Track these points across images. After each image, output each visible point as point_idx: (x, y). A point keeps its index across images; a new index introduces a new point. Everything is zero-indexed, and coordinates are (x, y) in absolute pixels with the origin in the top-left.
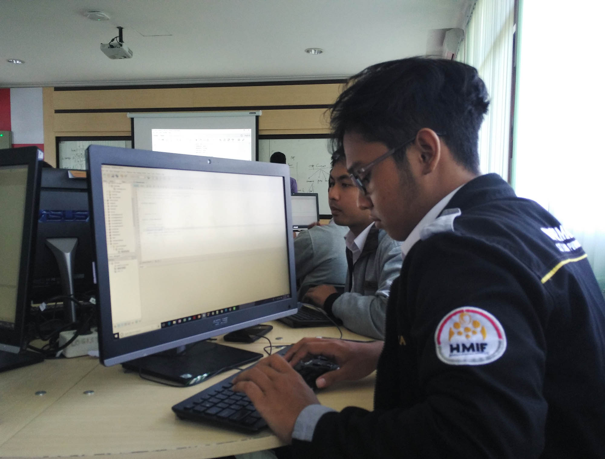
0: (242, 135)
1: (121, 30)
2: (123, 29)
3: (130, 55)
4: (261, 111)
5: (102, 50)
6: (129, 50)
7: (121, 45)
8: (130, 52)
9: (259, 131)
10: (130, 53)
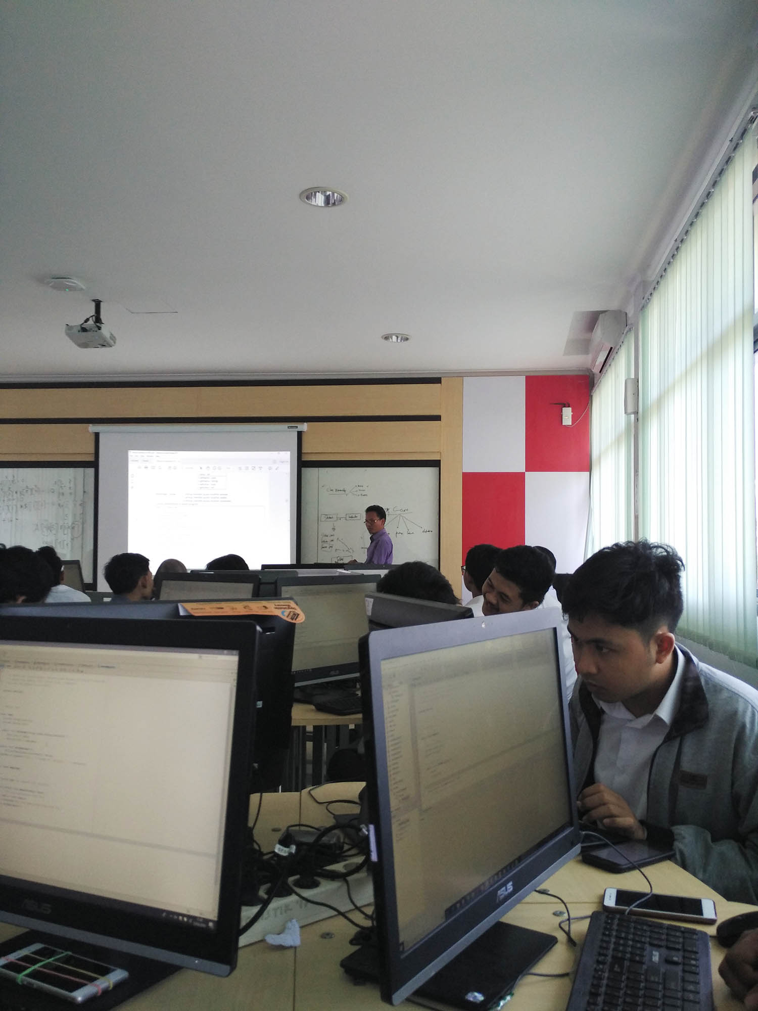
0: (275, 462)
1: (98, 304)
2: (101, 303)
3: (112, 342)
4: (305, 424)
5: (68, 334)
6: (111, 334)
7: (99, 328)
8: (113, 338)
9: (303, 454)
10: (113, 340)
